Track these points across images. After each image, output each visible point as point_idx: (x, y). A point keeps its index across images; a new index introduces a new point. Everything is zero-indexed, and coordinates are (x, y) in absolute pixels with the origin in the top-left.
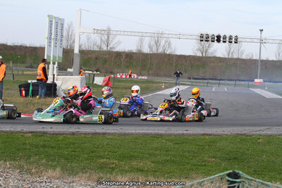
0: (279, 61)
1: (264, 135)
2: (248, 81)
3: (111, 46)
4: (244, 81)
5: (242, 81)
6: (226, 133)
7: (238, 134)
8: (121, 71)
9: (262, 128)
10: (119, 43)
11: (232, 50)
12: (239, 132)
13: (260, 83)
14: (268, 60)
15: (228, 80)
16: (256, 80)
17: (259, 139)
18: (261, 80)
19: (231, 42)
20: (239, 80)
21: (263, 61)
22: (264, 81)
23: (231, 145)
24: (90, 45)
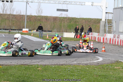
0: (39, 16)
1: (41, 65)
2: (18, 30)
4: (15, 30)
5: (14, 30)
6: (13, 64)
7: (22, 65)
9: (38, 60)
11: (6, 8)
12: (23, 63)
13: (26, 31)
14: (32, 16)
15: (4, 29)
16: (24, 30)
17: (38, 67)
18: (27, 30)
19: (8, 2)
20: (12, 30)
21: (28, 16)
22: (29, 30)
23: (19, 72)
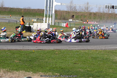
3: (89, 10)
8: (91, 20)
10: (92, 9)
24: (80, 9)
